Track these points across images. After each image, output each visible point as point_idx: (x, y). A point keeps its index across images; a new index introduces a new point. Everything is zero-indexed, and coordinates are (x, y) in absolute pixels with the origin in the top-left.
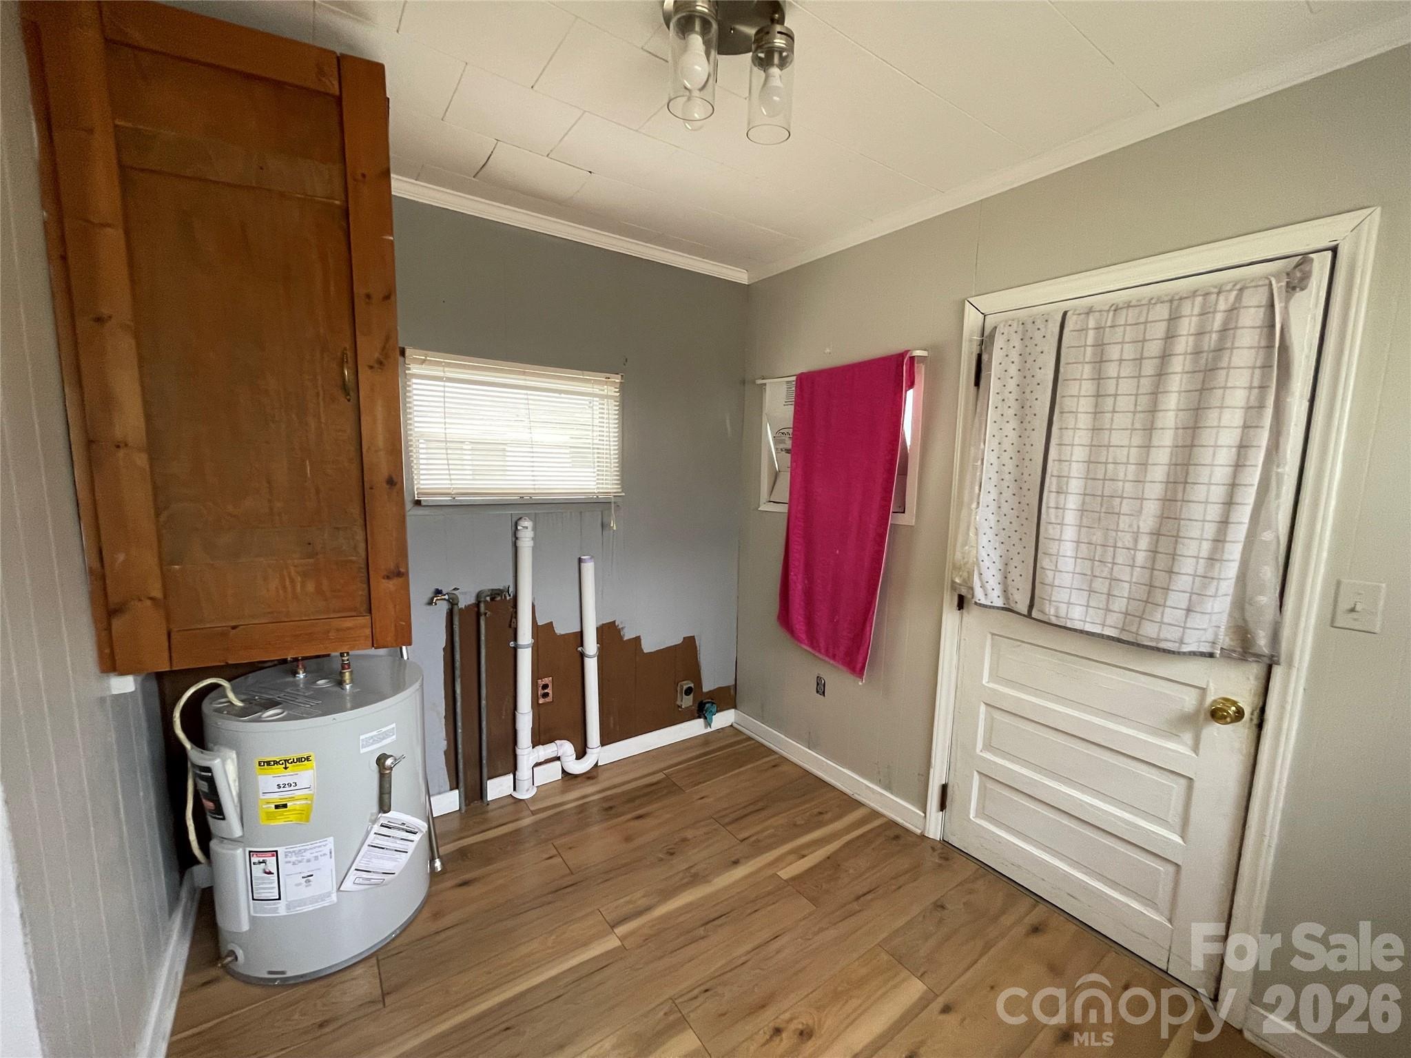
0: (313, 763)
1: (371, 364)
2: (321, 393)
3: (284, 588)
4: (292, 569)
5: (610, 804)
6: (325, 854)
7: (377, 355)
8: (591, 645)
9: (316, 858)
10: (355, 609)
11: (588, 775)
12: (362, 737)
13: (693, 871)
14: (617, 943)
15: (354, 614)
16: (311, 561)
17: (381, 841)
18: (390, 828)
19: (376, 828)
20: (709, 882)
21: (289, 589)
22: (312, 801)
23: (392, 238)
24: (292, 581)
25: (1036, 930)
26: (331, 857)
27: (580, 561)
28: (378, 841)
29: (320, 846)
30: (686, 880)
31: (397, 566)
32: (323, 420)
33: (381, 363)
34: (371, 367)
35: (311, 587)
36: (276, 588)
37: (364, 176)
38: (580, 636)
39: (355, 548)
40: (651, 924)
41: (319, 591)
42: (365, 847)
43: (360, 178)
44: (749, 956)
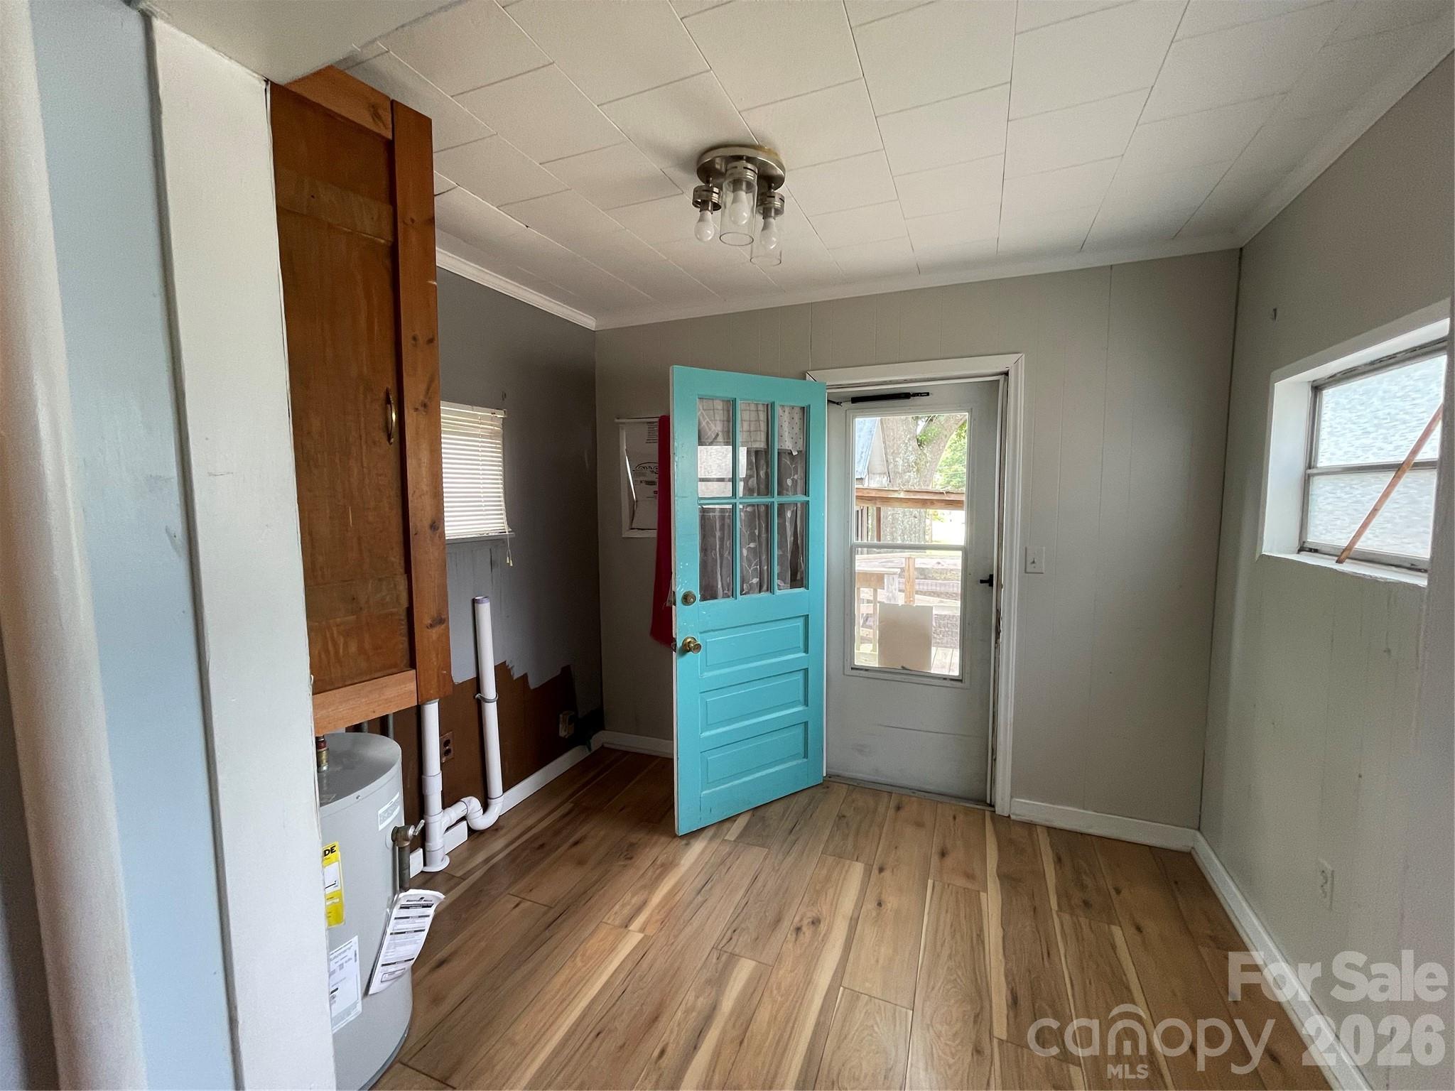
0: (338, 853)
1: (416, 407)
2: (364, 436)
3: (327, 651)
4: (335, 629)
5: (540, 842)
6: (350, 959)
7: (422, 398)
8: (490, 689)
9: (341, 966)
10: (395, 666)
11: (495, 827)
12: (380, 812)
13: (659, 862)
14: (641, 936)
15: (394, 670)
16: (353, 618)
17: (403, 926)
18: (408, 908)
19: (396, 912)
20: (677, 865)
21: (332, 652)
22: (341, 899)
23: (435, 283)
24: (335, 644)
25: (898, 808)
26: (356, 961)
27: (474, 602)
28: (400, 927)
29: (345, 951)
30: (658, 872)
31: (440, 614)
32: (365, 465)
33: (425, 405)
34: (416, 410)
35: (353, 648)
36: (319, 653)
37: (413, 221)
38: (477, 682)
39: (398, 597)
40: (657, 911)
41: (361, 650)
42: (388, 937)
43: (409, 222)
44: (746, 899)
